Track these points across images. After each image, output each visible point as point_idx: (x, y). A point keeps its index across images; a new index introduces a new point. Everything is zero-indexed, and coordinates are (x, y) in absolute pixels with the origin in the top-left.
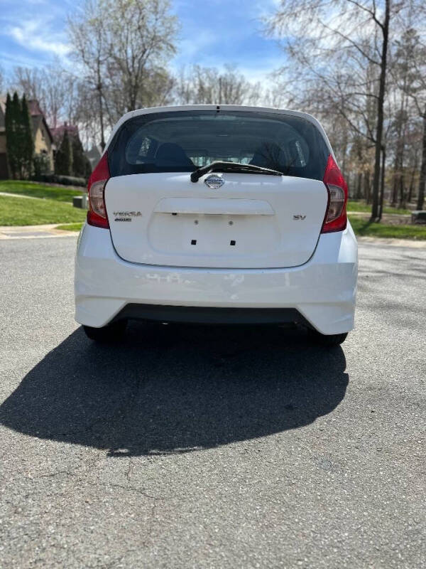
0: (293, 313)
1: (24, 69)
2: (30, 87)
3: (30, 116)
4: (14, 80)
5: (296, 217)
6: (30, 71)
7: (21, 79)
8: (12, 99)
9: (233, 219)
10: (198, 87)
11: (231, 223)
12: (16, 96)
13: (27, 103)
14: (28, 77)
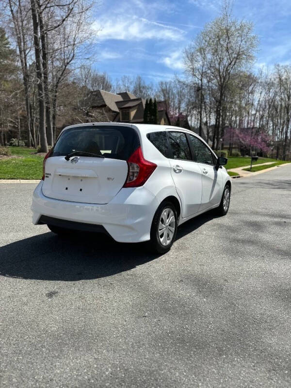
0: (101, 227)
1: (164, 83)
2: (167, 93)
3: (157, 111)
4: (158, 89)
5: (108, 179)
6: (168, 83)
7: (162, 88)
8: (149, 102)
9: (83, 179)
10: (277, 80)
11: (81, 180)
12: (151, 100)
13: (156, 104)
14: (166, 86)
